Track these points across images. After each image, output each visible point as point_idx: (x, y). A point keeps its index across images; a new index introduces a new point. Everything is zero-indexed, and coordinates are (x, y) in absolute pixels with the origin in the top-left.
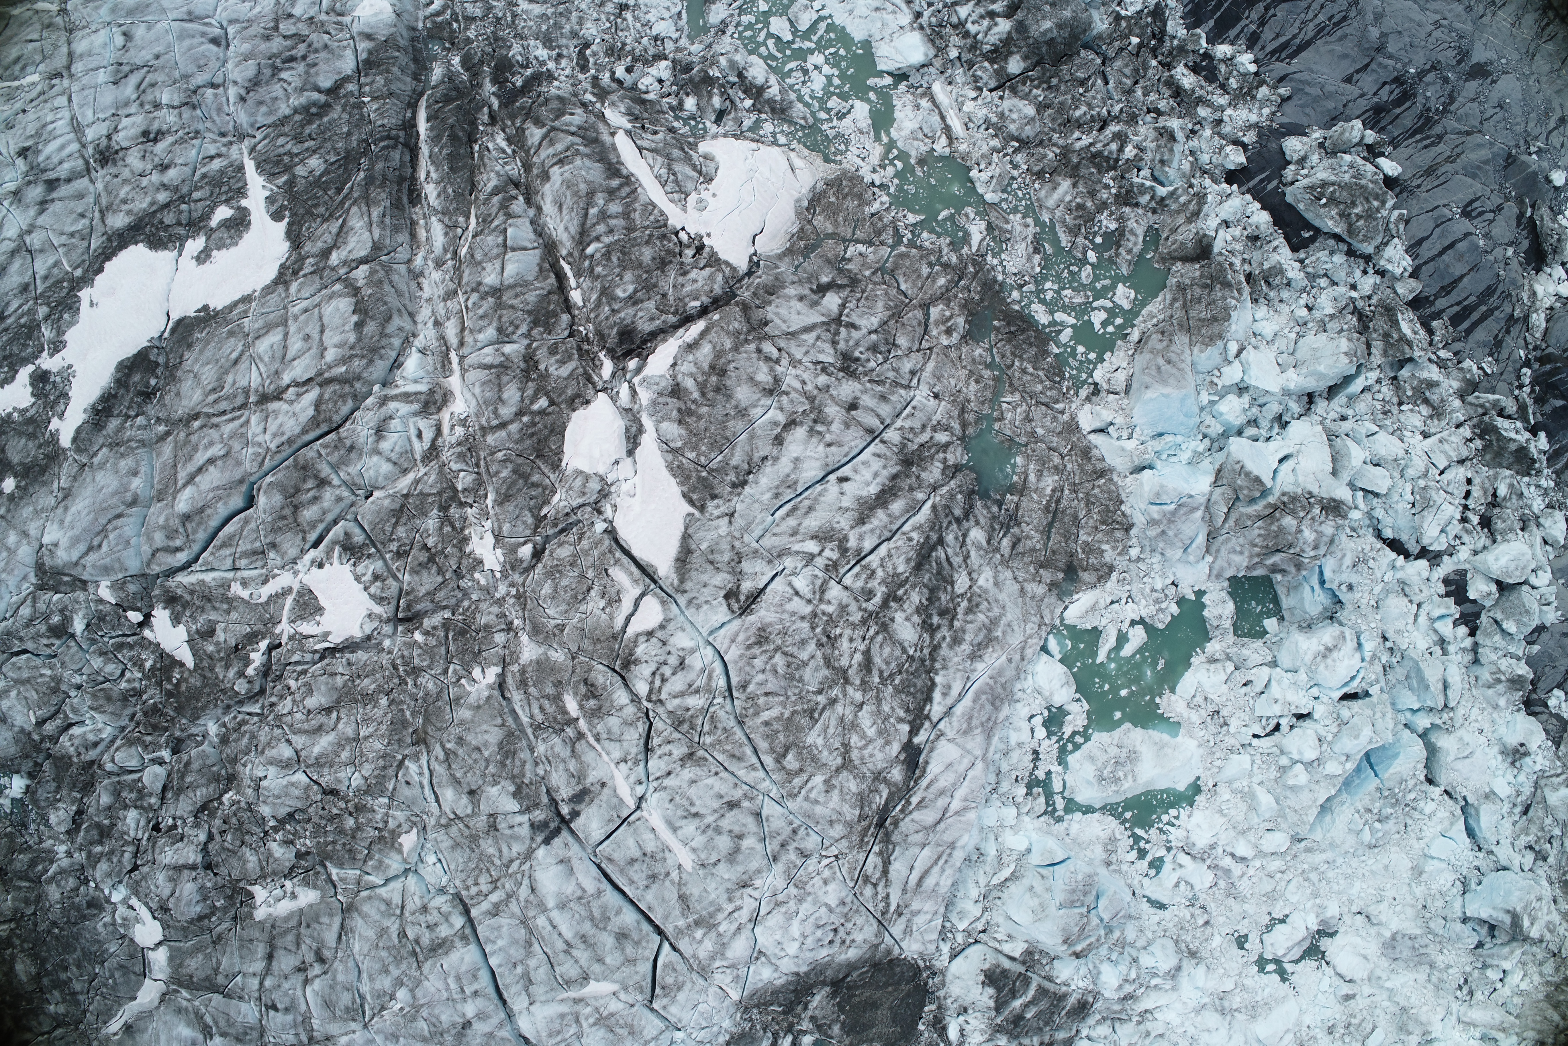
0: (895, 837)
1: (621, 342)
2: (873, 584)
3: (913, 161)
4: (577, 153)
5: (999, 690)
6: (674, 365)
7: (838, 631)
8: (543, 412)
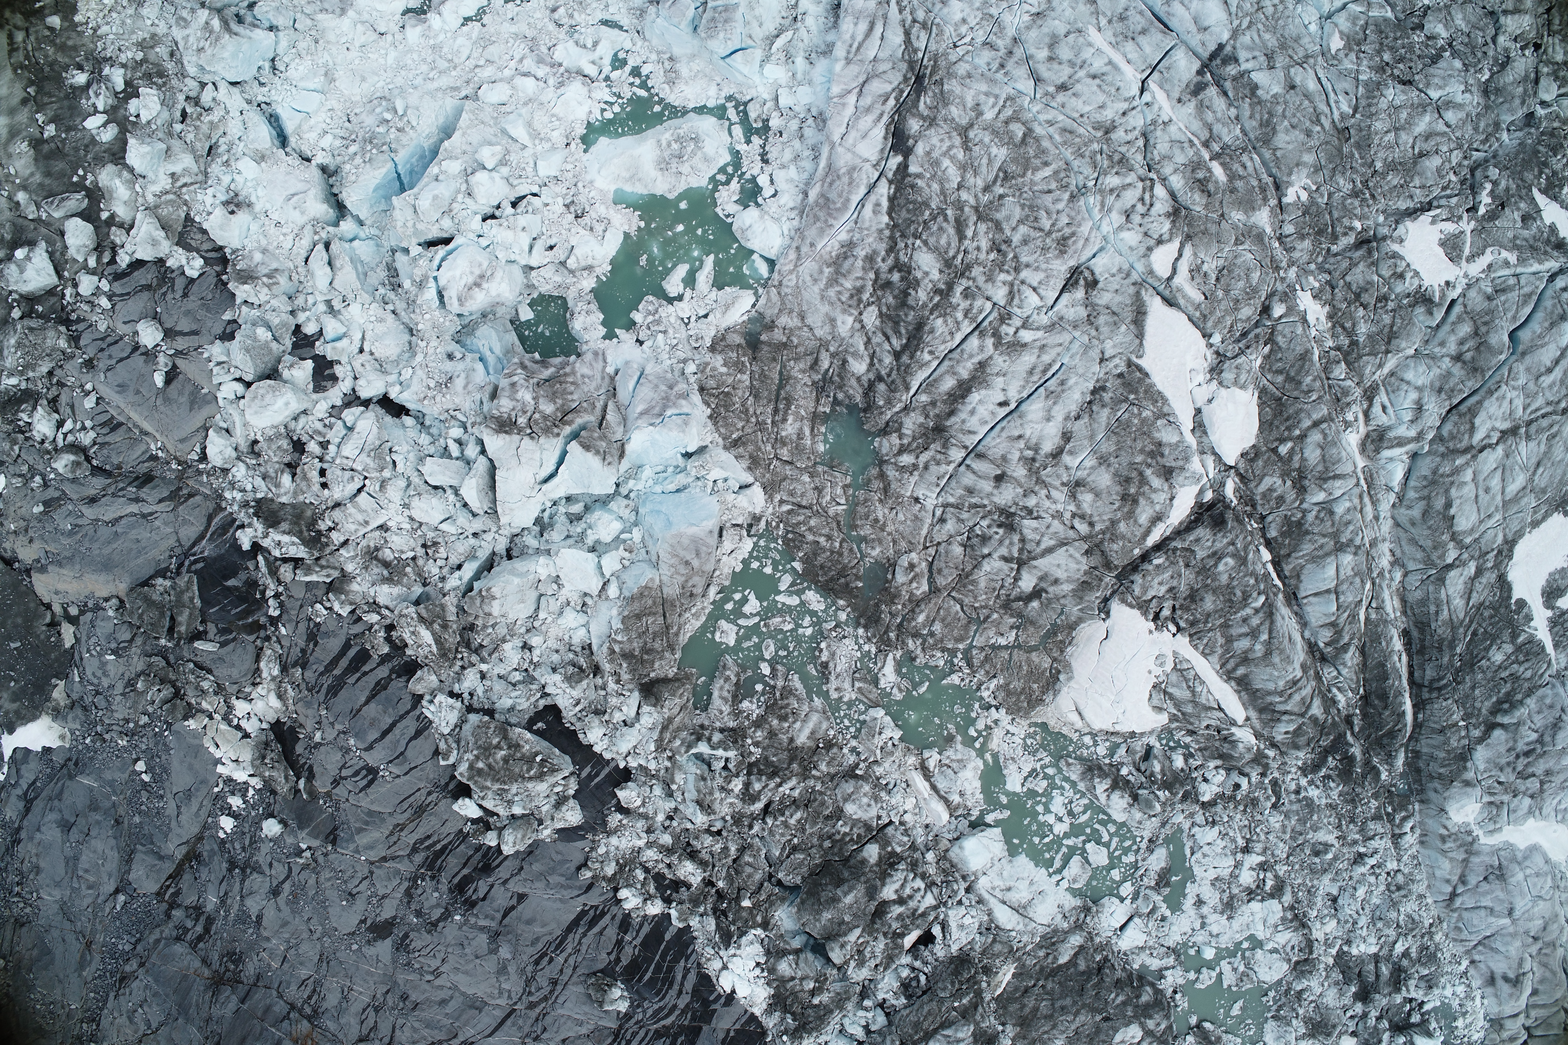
0: (904, 66)
1: (1222, 515)
2: (964, 304)
3: (959, 738)
4: (1281, 694)
5: (821, 214)
6: (1172, 499)
7: (992, 256)
8: (1282, 440)
